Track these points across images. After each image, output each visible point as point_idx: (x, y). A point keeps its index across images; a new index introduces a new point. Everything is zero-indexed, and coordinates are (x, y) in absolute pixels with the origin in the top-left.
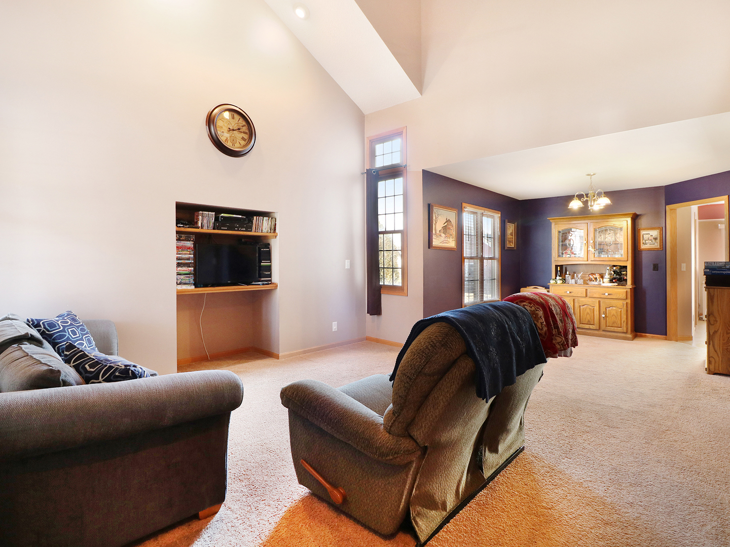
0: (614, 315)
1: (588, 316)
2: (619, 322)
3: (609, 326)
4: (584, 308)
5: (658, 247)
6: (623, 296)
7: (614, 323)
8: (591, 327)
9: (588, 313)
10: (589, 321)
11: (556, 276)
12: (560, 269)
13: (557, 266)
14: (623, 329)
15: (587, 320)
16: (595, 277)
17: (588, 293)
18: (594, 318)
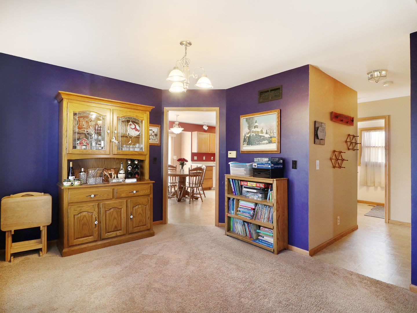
0: (140, 213)
1: (115, 221)
2: (144, 220)
3: (136, 227)
4: (110, 213)
5: (158, 142)
6: (148, 192)
7: (140, 222)
8: (118, 233)
9: (115, 218)
10: (116, 227)
11: (68, 176)
12: (73, 165)
13: (69, 161)
14: (148, 226)
15: (114, 227)
16: (110, 173)
17: (115, 194)
18: (121, 222)
